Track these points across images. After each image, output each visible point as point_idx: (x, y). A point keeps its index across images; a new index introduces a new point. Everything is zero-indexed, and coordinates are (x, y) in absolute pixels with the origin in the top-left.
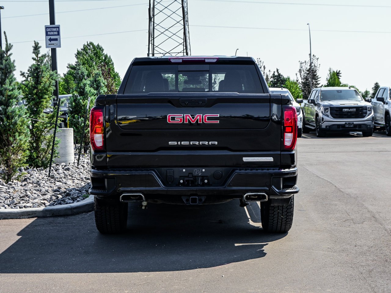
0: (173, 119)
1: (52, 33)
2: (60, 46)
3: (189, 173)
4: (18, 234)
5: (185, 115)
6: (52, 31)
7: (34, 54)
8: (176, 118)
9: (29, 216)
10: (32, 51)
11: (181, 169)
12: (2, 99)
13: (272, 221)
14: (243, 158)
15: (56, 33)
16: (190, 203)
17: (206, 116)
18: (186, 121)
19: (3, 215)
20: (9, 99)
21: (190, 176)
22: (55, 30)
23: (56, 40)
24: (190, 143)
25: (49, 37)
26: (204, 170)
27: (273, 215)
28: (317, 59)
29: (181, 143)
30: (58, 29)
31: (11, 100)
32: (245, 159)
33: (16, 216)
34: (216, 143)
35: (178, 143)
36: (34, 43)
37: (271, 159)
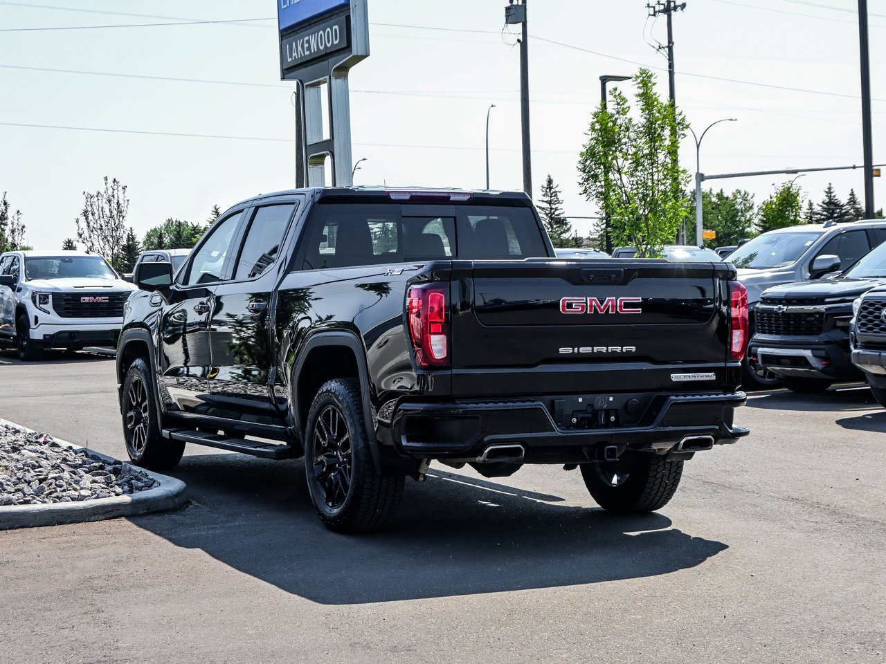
0: (570, 306)
3: (588, 405)
5: (588, 299)
8: (574, 304)
9: (108, 516)
11: (574, 397)
13: (650, 490)
14: (672, 375)
16: (605, 460)
17: (621, 301)
18: (591, 311)
19: (55, 515)
21: (588, 411)
24: (593, 350)
26: (611, 399)
27: (654, 479)
28: (123, 188)
29: (578, 350)
32: (675, 377)
33: (82, 517)
34: (633, 349)
35: (573, 350)
37: (711, 376)
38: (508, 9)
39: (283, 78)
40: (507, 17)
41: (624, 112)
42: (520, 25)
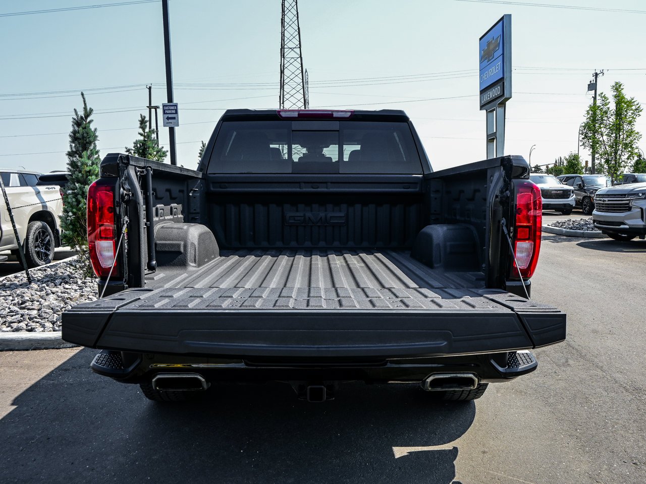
1: (169, 112)
2: (178, 125)
4: (13, 404)
6: (170, 110)
7: (141, 129)
10: (139, 125)
12: (78, 176)
15: (174, 112)
20: (87, 176)
22: (172, 108)
23: (174, 118)
25: (167, 116)
30: (175, 107)
31: (90, 177)
36: (140, 116)
38: (589, 85)
39: (481, 109)
40: (588, 88)
41: (606, 104)
42: (594, 91)
